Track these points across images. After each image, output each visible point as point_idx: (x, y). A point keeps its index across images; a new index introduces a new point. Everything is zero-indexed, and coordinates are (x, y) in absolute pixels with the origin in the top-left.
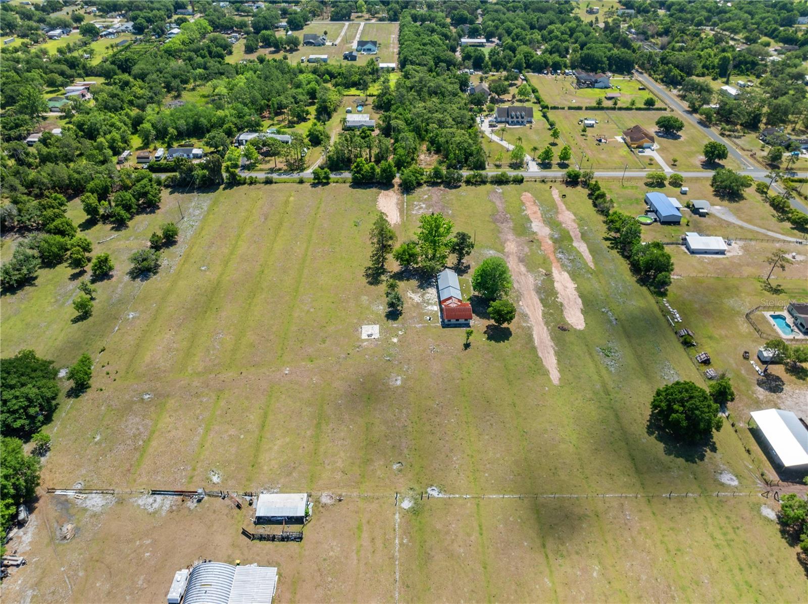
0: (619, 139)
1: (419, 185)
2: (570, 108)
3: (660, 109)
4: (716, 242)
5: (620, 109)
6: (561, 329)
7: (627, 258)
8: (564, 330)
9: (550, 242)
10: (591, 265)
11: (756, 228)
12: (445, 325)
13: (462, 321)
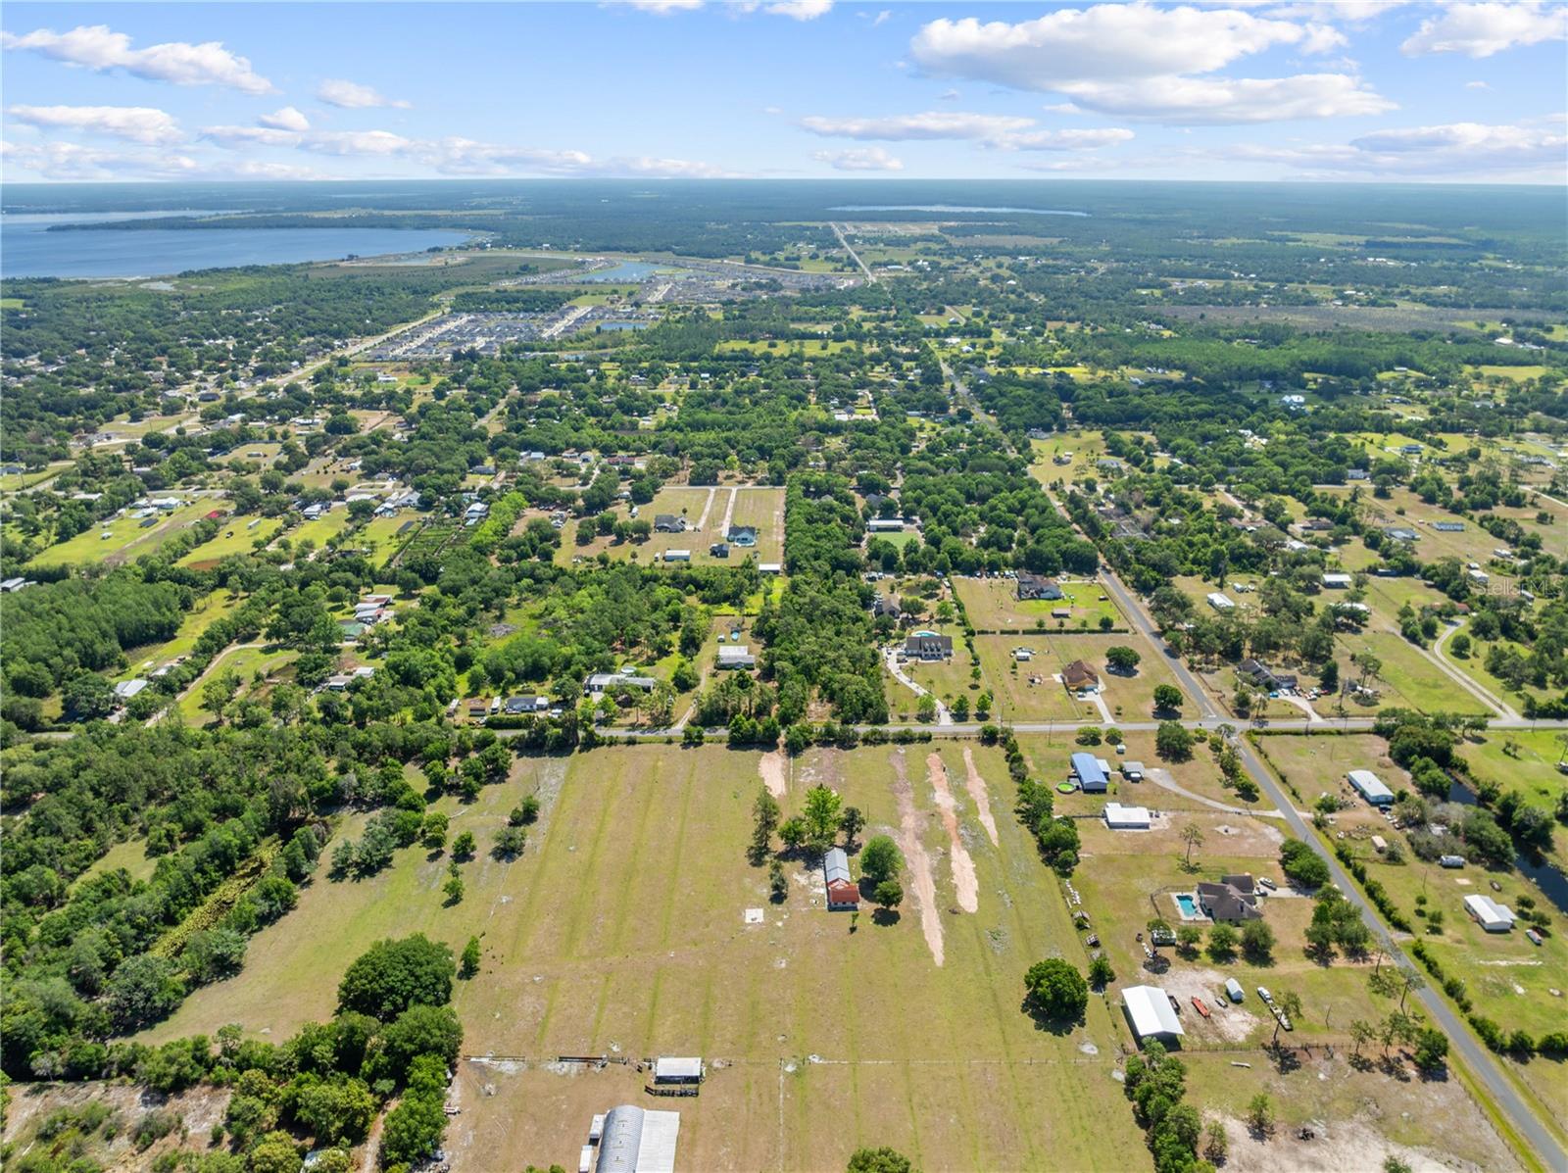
0: (1057, 678)
1: (808, 744)
2: (1002, 632)
3: (1120, 631)
4: (1139, 815)
5: (1068, 632)
6: (951, 912)
7: (1035, 833)
8: (954, 913)
9: (953, 816)
10: (995, 842)
11: (1194, 796)
12: (831, 909)
13: (849, 904)
